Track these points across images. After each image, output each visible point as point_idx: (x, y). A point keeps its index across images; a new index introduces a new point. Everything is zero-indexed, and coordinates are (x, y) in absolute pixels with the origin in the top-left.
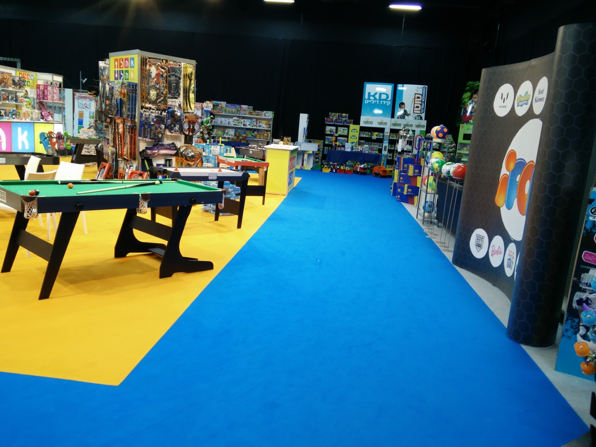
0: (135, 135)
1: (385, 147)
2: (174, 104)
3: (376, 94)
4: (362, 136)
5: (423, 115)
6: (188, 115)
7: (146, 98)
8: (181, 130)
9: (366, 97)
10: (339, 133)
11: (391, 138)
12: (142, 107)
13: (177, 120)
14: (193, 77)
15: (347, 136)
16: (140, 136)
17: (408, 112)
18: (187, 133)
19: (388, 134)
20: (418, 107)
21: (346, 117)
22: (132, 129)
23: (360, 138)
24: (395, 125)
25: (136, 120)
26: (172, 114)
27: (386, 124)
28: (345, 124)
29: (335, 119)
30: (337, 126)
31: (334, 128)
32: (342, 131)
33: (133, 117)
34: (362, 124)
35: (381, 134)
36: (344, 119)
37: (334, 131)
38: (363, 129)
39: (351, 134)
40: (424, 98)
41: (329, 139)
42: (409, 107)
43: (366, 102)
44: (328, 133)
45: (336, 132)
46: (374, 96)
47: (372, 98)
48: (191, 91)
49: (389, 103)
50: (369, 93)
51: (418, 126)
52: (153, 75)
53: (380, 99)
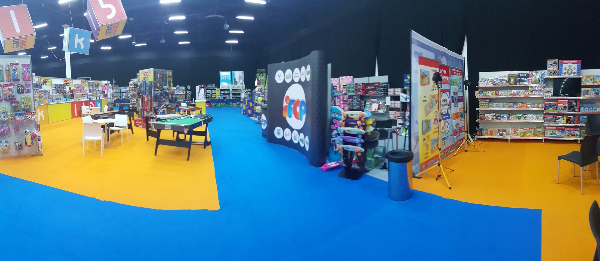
0: (152, 101)
1: (231, 96)
2: (165, 88)
3: (224, 76)
4: (221, 93)
5: (243, 83)
6: (170, 92)
7: (156, 86)
8: (168, 98)
9: (221, 77)
10: (212, 92)
11: (233, 92)
12: (155, 90)
13: (167, 94)
14: (172, 77)
15: (216, 93)
16: (154, 101)
17: (238, 82)
18: (170, 99)
19: (231, 91)
20: (241, 80)
21: (214, 86)
22: (151, 99)
23: (221, 94)
24: (233, 87)
25: (152, 96)
26: (166, 93)
27: (230, 87)
28: (214, 88)
29: (210, 87)
30: (211, 90)
31: (210, 91)
32: (213, 91)
33: (151, 94)
34: (221, 88)
35: (229, 91)
36: (213, 87)
37: (210, 92)
38: (221, 90)
39: (217, 92)
40: (243, 76)
41: (208, 95)
42: (237, 80)
43: (221, 79)
44: (208, 93)
45: (211, 92)
46: (224, 77)
47: (223, 77)
48: (171, 82)
49: (230, 79)
50: (222, 76)
51: (242, 87)
52: (158, 77)
53: (226, 78)
